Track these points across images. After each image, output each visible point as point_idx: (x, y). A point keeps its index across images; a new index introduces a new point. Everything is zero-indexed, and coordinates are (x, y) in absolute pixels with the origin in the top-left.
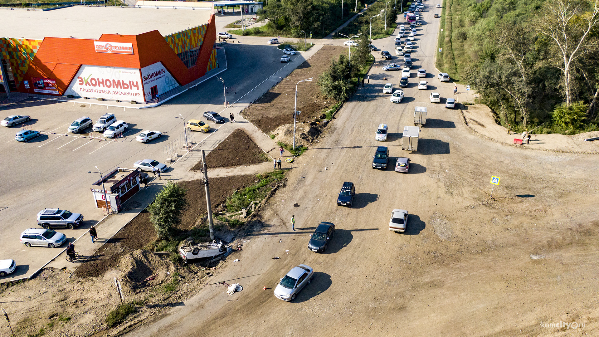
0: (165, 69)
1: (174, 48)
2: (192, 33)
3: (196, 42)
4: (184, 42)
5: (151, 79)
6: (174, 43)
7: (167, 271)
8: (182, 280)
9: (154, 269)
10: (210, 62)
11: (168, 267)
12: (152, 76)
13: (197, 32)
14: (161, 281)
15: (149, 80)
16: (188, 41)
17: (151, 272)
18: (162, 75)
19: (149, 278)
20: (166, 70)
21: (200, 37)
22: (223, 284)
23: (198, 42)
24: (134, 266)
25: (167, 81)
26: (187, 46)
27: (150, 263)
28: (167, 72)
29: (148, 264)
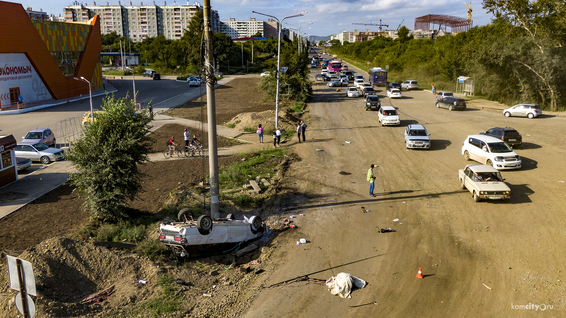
0: (32, 66)
1: (45, 41)
2: (70, 30)
3: (76, 45)
4: (59, 37)
5: (10, 75)
6: (45, 34)
7: (138, 277)
8: (186, 290)
9: (98, 278)
10: (94, 79)
11: (137, 269)
12: (13, 70)
13: (76, 30)
14: (131, 298)
15: (7, 76)
16: (65, 38)
17: (91, 287)
18: (26, 74)
19: (90, 297)
20: (32, 68)
21: (81, 39)
22: (305, 280)
23: (78, 45)
24: (45, 272)
25: (35, 86)
26: (63, 45)
27: (86, 265)
28: (34, 73)
29: (80, 268)
